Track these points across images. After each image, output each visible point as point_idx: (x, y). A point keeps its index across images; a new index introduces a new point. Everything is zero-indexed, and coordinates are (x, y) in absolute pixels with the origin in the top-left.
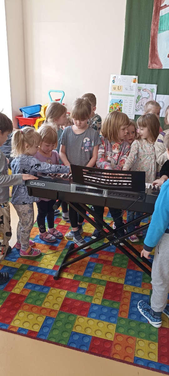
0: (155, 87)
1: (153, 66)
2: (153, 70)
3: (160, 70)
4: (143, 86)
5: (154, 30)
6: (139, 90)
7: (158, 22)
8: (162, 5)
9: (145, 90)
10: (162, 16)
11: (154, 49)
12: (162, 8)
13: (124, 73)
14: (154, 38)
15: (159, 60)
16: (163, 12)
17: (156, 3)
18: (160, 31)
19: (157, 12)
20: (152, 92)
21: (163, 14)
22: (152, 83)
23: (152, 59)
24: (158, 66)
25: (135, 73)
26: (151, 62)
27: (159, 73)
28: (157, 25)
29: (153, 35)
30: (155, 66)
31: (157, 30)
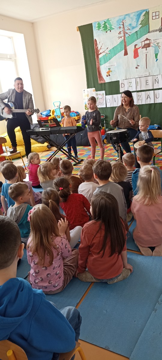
0: (104, 92)
2: (101, 84)
3: (105, 83)
4: (99, 92)
5: (98, 65)
6: (97, 95)
7: (99, 61)
9: (100, 94)
11: (100, 74)
12: (99, 54)
13: (88, 87)
14: (99, 68)
15: (103, 79)
16: (100, 56)
17: (96, 53)
18: (101, 65)
19: (98, 57)
20: (103, 95)
21: (101, 57)
22: (102, 90)
23: (100, 79)
25: (93, 86)
26: (100, 80)
27: (105, 85)
28: (99, 63)
30: (102, 82)
31: (99, 65)
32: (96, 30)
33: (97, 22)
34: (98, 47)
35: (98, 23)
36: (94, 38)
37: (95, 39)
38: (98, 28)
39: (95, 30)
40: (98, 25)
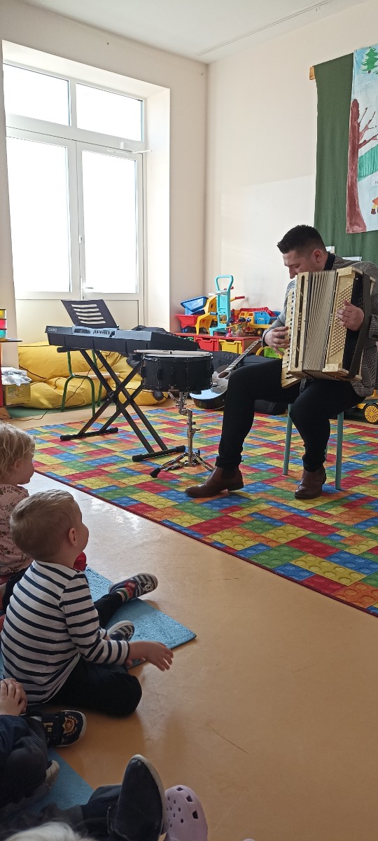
1: (355, 229)
2: (354, 235)
3: (364, 234)
5: (352, 177)
7: (356, 166)
8: (361, 142)
10: (362, 157)
11: (353, 205)
12: (360, 146)
14: (353, 188)
15: (362, 220)
16: (362, 152)
17: (353, 141)
18: (361, 177)
19: (355, 152)
21: (364, 154)
22: (354, 255)
23: (351, 219)
24: (361, 229)
25: (330, 242)
26: (351, 224)
27: (363, 239)
28: (354, 170)
29: (350, 185)
30: (357, 229)
31: (356, 176)
32: (361, 72)
33: (367, 48)
34: (359, 124)
35: (368, 51)
36: (353, 97)
37: (355, 101)
38: (366, 67)
39: (358, 73)
40: (368, 58)
